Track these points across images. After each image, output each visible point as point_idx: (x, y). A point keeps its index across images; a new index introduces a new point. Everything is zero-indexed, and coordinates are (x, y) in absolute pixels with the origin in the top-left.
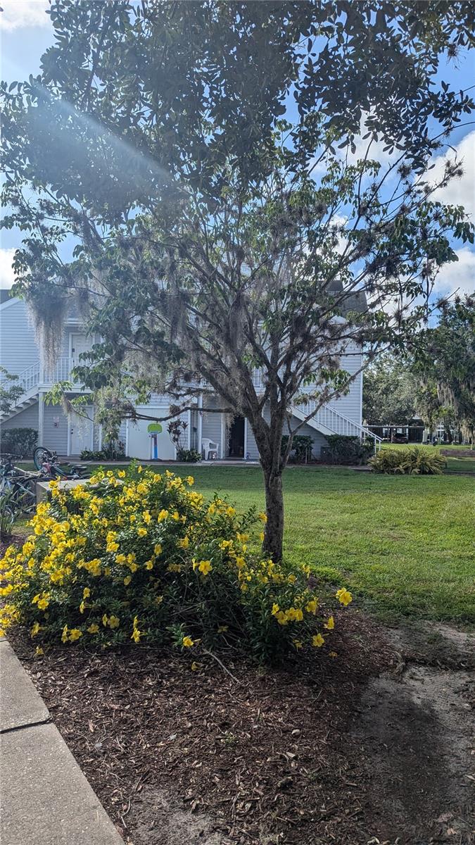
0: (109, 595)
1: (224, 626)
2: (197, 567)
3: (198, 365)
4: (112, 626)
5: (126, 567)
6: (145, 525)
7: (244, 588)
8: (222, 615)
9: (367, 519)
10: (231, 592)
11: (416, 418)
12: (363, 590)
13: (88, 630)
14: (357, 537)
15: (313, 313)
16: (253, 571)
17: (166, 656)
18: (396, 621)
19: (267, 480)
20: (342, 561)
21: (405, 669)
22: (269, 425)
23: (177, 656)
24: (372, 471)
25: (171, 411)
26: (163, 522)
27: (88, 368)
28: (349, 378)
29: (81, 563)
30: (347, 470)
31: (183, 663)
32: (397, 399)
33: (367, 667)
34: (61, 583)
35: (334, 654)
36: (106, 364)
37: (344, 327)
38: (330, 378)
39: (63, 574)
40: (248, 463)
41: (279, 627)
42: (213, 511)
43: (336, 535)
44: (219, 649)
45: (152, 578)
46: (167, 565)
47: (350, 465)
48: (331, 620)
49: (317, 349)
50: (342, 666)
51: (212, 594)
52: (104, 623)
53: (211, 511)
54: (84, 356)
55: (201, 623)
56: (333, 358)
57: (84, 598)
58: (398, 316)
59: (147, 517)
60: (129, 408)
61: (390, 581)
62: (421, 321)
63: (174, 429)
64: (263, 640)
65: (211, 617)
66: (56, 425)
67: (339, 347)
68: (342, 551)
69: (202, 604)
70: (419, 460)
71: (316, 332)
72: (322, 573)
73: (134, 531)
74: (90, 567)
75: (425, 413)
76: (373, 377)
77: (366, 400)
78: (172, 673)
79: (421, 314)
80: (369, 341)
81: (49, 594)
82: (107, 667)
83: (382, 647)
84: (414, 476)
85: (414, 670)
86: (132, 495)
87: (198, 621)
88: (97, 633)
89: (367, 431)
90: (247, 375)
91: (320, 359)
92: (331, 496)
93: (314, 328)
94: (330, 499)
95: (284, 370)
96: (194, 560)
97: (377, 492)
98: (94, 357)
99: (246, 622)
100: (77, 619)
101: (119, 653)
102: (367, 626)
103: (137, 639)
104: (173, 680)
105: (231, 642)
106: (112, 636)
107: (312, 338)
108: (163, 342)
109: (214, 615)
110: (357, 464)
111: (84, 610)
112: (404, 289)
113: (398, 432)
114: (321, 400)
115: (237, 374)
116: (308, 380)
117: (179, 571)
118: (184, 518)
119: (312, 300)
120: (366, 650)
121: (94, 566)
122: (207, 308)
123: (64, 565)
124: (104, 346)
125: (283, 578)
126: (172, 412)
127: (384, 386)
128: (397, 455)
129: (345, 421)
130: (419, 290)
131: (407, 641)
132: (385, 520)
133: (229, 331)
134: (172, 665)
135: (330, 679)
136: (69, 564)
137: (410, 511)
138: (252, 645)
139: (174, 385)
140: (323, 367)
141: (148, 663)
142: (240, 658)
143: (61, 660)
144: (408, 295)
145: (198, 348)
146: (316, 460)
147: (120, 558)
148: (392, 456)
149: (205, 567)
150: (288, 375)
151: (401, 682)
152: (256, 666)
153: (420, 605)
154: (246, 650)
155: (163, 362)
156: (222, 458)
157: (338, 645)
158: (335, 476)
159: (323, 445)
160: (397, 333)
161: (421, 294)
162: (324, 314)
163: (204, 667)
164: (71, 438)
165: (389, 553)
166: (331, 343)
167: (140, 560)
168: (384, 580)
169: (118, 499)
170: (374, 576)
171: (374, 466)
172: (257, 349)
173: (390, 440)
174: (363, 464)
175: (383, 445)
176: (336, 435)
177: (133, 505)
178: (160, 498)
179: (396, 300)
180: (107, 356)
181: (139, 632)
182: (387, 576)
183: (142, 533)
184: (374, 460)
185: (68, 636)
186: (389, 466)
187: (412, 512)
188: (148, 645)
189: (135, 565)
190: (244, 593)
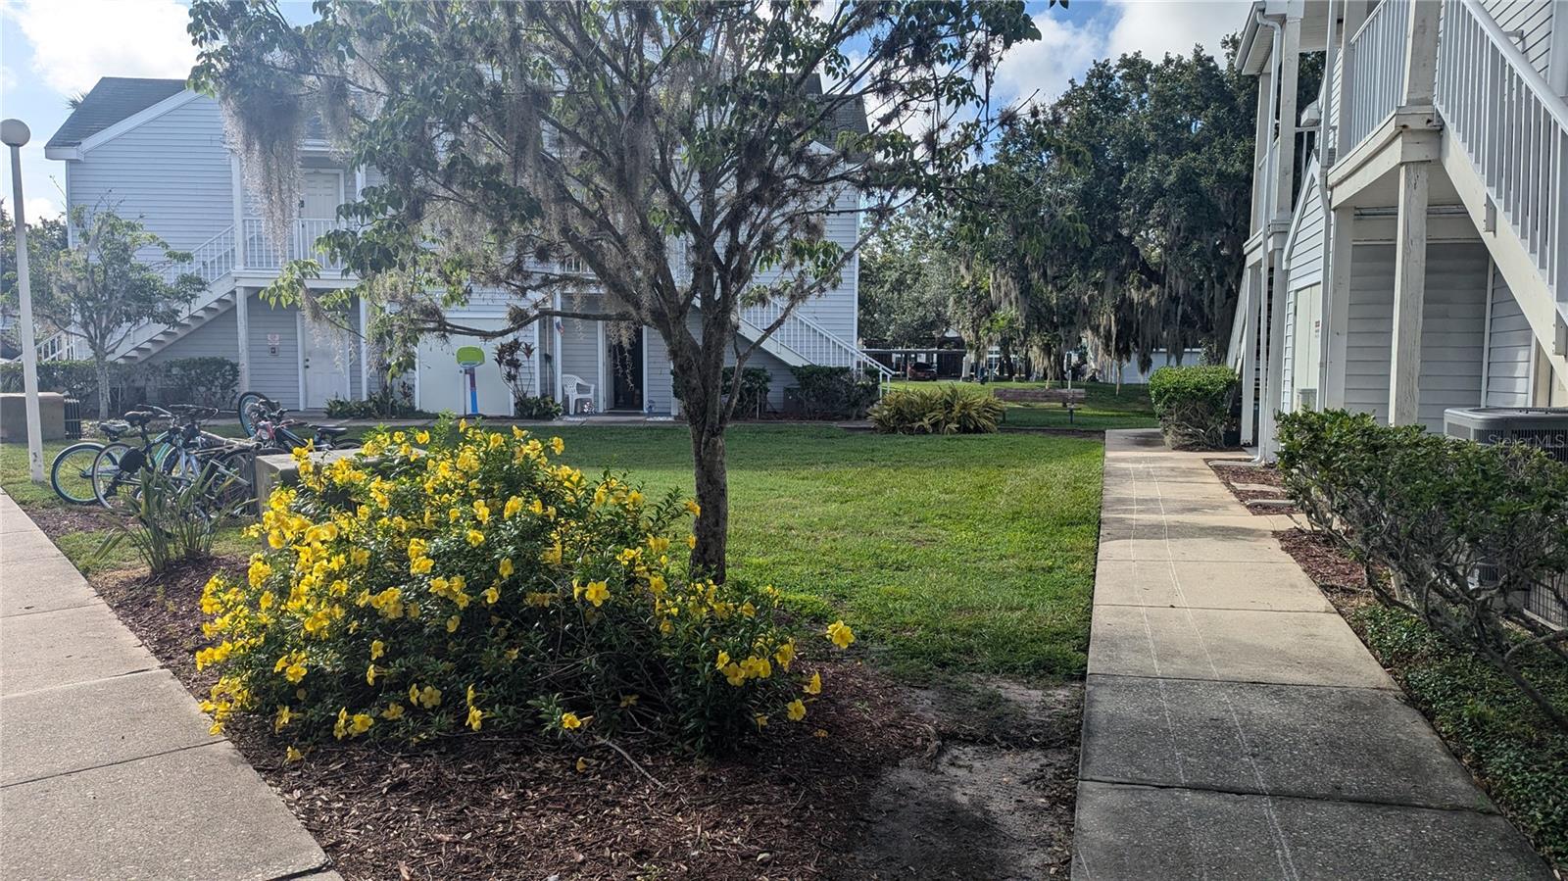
0: (419, 650)
1: (631, 695)
2: (582, 595)
3: (565, 231)
4: (428, 705)
5: (447, 602)
6: (478, 525)
7: (665, 627)
8: (627, 677)
9: (868, 512)
10: (642, 637)
11: (951, 334)
12: (867, 628)
13: (384, 714)
14: (855, 542)
15: (780, 131)
16: (680, 598)
17: (529, 751)
18: (925, 676)
19: (698, 443)
20: (829, 581)
21: (941, 751)
22: (700, 343)
23: (548, 750)
24: (875, 429)
25: (511, 319)
26: (513, 518)
27: (355, 234)
28: (840, 257)
29: (364, 596)
30: (829, 428)
31: (561, 761)
32: (917, 299)
33: (879, 750)
34: (325, 635)
35: (823, 734)
36: (390, 225)
37: (832, 162)
38: (806, 257)
39: (329, 617)
40: (651, 419)
41: (730, 692)
42: (603, 498)
43: (816, 539)
44: (623, 735)
45: (495, 620)
46: (523, 596)
47: (835, 420)
48: (816, 678)
49: (784, 202)
50: (837, 752)
51: (609, 640)
52: (413, 700)
53: (599, 499)
54: (347, 211)
55: (590, 692)
56: (813, 219)
57: (374, 659)
58: (930, 140)
59: (482, 511)
60: (432, 313)
61: (912, 612)
62: (971, 150)
63: (508, 356)
64: (702, 714)
65: (607, 681)
66: (273, 351)
67: (824, 198)
68: (829, 565)
69: (590, 660)
70: (957, 408)
71: (783, 169)
72: (796, 603)
73: (460, 535)
74: (382, 602)
75: (968, 324)
76: (875, 259)
77: (864, 301)
78: (542, 777)
79: (969, 138)
80: (880, 186)
81: (304, 655)
82: (425, 775)
83: (903, 718)
84: (950, 437)
85: (956, 752)
86: (448, 474)
87: (583, 688)
88: (399, 720)
89: (864, 358)
90: (657, 248)
91: (791, 220)
92: (804, 473)
93: (781, 160)
94: (803, 479)
95: (727, 239)
96: (575, 583)
97: (884, 466)
98: (367, 211)
99: (670, 686)
100: (360, 697)
101: (444, 750)
102: (877, 687)
103: (476, 725)
104: (545, 789)
105: (642, 720)
106: (428, 723)
107: (777, 179)
108: (499, 185)
109: (611, 677)
110: (848, 418)
111: (375, 679)
112: (943, 90)
113: (919, 360)
114: (792, 297)
115: (638, 248)
116: (769, 260)
117: (547, 603)
118: (552, 510)
119: (778, 108)
120: (877, 723)
121: (389, 600)
122: (581, 120)
123: (329, 601)
124: (386, 191)
125: (732, 609)
126: (513, 319)
127: (895, 275)
128: (918, 400)
129: (828, 339)
130: (969, 92)
131: (944, 706)
132: (901, 513)
133: (623, 163)
134: (540, 765)
135: (817, 773)
136: (338, 600)
137: (943, 497)
138: (682, 725)
139: (517, 267)
140: (795, 235)
141: (497, 764)
142: (661, 747)
143: (333, 767)
144: (948, 102)
145: (564, 197)
146: (775, 413)
147: (439, 584)
148: (910, 403)
149: (596, 593)
150: (733, 249)
151: (935, 771)
152: (690, 759)
153: (965, 647)
154: (670, 734)
155: (501, 223)
156: (601, 411)
157: (829, 719)
158: (810, 441)
159: (786, 385)
160: (930, 171)
161: (972, 99)
162: (799, 135)
163: (599, 765)
164: (305, 378)
165: (909, 567)
166: (812, 190)
167: (474, 588)
168: (902, 611)
169: (422, 481)
170: (886, 604)
171: (879, 421)
172: (675, 200)
173: (905, 376)
174: (859, 418)
175: (893, 385)
176: (812, 366)
177: (451, 492)
178: (503, 479)
179: (928, 111)
180: (391, 211)
181: (480, 712)
182: (908, 605)
183: (475, 538)
184: (878, 411)
185: (346, 728)
186: (904, 420)
187: (947, 497)
188: (494, 734)
189: (466, 596)
190: (665, 636)
